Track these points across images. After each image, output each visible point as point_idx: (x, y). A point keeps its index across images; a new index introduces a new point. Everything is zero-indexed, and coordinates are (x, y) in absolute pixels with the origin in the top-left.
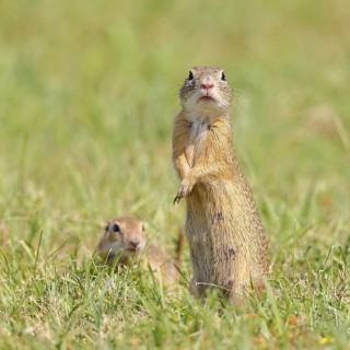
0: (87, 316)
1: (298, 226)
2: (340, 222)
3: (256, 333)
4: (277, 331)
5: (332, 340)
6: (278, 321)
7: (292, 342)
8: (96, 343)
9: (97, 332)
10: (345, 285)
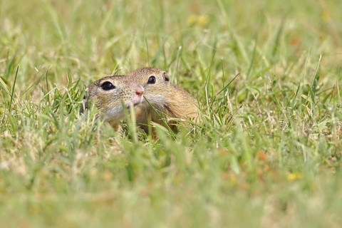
0: (61, 151)
1: (267, 64)
2: (309, 60)
3: (226, 169)
4: (246, 167)
5: (300, 176)
6: (248, 157)
7: (261, 177)
8: (69, 178)
9: (71, 166)
10: (312, 121)
